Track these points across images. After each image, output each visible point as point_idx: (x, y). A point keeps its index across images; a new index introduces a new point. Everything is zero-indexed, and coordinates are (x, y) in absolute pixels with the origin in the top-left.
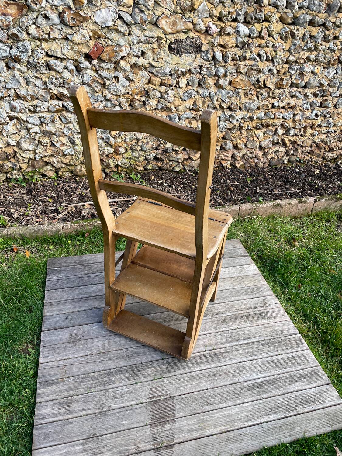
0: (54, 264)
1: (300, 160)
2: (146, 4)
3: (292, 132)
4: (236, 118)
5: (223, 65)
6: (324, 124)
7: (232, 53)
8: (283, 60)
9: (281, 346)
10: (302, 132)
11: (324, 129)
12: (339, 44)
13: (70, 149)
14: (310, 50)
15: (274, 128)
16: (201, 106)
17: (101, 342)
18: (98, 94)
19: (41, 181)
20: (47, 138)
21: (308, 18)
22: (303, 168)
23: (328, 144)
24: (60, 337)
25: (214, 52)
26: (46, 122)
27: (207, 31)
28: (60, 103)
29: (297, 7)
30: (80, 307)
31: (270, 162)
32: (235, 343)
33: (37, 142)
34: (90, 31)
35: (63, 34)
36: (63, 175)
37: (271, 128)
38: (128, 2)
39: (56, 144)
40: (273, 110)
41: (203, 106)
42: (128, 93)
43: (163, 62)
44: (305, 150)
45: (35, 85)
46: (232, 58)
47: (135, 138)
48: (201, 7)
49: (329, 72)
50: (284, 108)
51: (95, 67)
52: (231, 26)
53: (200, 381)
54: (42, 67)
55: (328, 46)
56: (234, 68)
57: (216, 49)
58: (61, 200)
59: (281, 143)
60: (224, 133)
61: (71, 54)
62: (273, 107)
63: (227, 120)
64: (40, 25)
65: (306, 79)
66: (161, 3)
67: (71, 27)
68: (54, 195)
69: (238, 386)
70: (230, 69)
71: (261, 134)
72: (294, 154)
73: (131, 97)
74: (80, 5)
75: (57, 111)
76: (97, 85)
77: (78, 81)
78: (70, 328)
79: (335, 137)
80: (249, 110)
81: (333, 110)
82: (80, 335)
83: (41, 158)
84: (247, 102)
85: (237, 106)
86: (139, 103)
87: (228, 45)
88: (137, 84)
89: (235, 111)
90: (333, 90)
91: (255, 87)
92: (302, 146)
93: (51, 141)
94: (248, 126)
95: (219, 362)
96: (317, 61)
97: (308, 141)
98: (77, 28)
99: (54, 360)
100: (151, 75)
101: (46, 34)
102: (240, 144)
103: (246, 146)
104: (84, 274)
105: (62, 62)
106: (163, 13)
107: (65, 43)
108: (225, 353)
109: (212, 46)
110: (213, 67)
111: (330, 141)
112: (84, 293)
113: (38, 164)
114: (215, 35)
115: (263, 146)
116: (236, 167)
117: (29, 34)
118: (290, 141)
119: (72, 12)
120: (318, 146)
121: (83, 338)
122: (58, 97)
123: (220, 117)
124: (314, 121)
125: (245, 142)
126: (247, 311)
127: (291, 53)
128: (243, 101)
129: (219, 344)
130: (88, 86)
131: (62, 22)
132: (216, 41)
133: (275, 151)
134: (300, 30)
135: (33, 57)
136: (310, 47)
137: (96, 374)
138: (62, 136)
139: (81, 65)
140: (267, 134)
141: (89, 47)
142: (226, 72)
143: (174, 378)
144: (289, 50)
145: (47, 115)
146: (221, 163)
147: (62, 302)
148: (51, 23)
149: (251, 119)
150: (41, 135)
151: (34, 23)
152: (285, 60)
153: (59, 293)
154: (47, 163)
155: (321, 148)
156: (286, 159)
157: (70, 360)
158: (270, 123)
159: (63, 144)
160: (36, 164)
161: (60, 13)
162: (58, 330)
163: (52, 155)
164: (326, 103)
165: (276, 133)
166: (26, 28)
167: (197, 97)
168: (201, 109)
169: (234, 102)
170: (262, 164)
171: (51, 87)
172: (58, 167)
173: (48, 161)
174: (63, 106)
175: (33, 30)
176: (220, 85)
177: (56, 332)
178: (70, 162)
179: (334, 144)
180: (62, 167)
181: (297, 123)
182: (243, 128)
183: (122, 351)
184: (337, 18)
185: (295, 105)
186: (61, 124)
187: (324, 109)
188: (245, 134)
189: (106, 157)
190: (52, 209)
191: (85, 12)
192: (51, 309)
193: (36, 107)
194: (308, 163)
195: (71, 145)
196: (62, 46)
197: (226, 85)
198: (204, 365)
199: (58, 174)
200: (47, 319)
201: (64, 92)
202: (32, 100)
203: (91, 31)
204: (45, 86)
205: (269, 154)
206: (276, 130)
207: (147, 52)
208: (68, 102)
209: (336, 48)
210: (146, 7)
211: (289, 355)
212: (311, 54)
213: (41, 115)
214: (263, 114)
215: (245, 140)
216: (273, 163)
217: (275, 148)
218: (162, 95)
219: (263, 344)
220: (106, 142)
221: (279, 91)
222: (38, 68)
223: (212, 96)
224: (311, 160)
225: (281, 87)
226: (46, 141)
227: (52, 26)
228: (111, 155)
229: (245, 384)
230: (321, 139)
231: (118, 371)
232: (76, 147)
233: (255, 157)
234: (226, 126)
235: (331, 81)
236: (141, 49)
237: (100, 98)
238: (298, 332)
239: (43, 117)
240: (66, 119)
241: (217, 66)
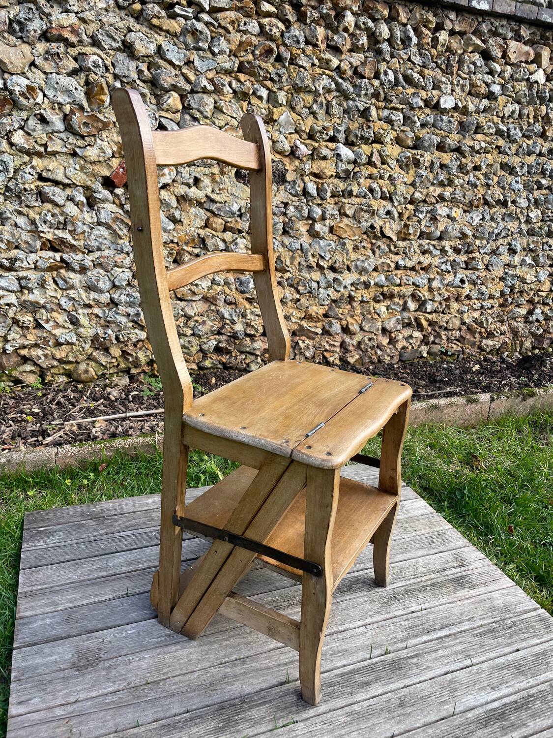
0: (37, 521)
1: (447, 352)
2: (201, 108)
3: (429, 307)
4: (344, 282)
5: (319, 202)
6: (475, 295)
7: (331, 186)
8: (405, 198)
9: (516, 633)
10: (444, 306)
11: (476, 302)
12: (481, 177)
13: (70, 334)
14: (441, 184)
15: (402, 300)
16: (288, 263)
17: (147, 661)
18: (122, 241)
19: (12, 391)
20: (29, 314)
21: (436, 140)
22: (452, 363)
23: (485, 326)
24: (55, 657)
25: (305, 183)
26: (30, 285)
27: (293, 153)
28: (58, 256)
29: (418, 124)
30: (96, 595)
31: (400, 355)
32: (426, 638)
33: (10, 321)
34: (112, 144)
35: (69, 146)
36: (53, 381)
37: (396, 300)
38: (175, 105)
39: (44, 325)
40: (398, 272)
41: (291, 263)
42: (172, 242)
43: (228, 195)
44: (452, 335)
45: (16, 225)
46: (331, 192)
47: (182, 316)
48: (282, 118)
49: (472, 218)
50: (413, 269)
51: (119, 199)
52: (327, 147)
53: (375, 721)
54: (29, 196)
55: (467, 180)
56: (336, 207)
57: (307, 179)
58: (50, 417)
59: (414, 323)
60: (326, 307)
61: (80, 178)
62: (397, 267)
63: (329, 286)
64: (31, 130)
65: (441, 227)
66: (224, 108)
67: (83, 137)
68: (37, 411)
69: (456, 723)
70: (329, 209)
71: (384, 309)
72: (437, 341)
73: (177, 248)
74: (99, 104)
75: (50, 269)
76: (122, 227)
77: (90, 220)
78: (77, 638)
79: (493, 315)
80: (362, 271)
81: (484, 273)
82: (100, 649)
83: (16, 351)
84: (358, 260)
85: (344, 264)
86: (189, 257)
87: (324, 173)
88: (188, 227)
89: (341, 272)
90: (481, 243)
91: (368, 236)
92: (446, 329)
93: (36, 320)
94: (362, 296)
95: (404, 677)
96: (453, 201)
97: (454, 320)
98: (93, 139)
99: (44, 706)
100: (209, 214)
101: (41, 145)
102: (352, 324)
103: (361, 329)
104: (101, 535)
105: (64, 190)
106: (227, 124)
107: (71, 161)
108: (412, 657)
109: (302, 175)
110: (304, 205)
111: (487, 321)
112: (104, 569)
113: (8, 360)
114: (305, 159)
115: (388, 327)
116: (349, 363)
117: (11, 144)
118: (428, 320)
119: (85, 114)
120: (469, 329)
121: (105, 656)
122: (52, 246)
123: (318, 282)
124: (460, 290)
125: (360, 322)
126: (432, 576)
127: (416, 188)
128: (352, 257)
129: (395, 643)
130: (107, 228)
131: (69, 128)
132: (307, 167)
133: (406, 336)
134: (425, 155)
135: (16, 179)
136: (442, 181)
137: (142, 729)
138: (57, 311)
139: (97, 195)
140: (392, 309)
141: (111, 167)
142: (324, 213)
143: (318, 721)
144: (413, 184)
145: (33, 276)
146: (324, 357)
147: (57, 588)
148: (49, 129)
149: (367, 285)
150: (19, 309)
151: (22, 128)
152: (409, 198)
153: (49, 573)
154: (25, 360)
155: (475, 332)
156: (424, 350)
157: (79, 704)
158: (395, 292)
159: (58, 325)
160: (4, 360)
161: (65, 116)
162: (49, 644)
163: (36, 345)
164: (473, 262)
165: (405, 308)
166: (7, 135)
167: (281, 249)
168: (289, 269)
169: (339, 258)
170: (389, 358)
171: (43, 228)
172: (44, 366)
173: (28, 355)
174: (62, 260)
175: (18, 138)
176: (316, 232)
177: (46, 649)
178: (67, 356)
179: (493, 326)
180: (53, 367)
181: (435, 293)
182: (356, 299)
183: (195, 675)
184: (474, 140)
185: (430, 265)
186: (55, 289)
187: (472, 271)
188: (358, 310)
189: (132, 348)
190: (33, 431)
191: (106, 115)
192: (33, 604)
193: (13, 261)
194: (458, 356)
195: (71, 326)
196: (66, 164)
197: (325, 233)
198: (374, 686)
199: (43, 380)
200: (24, 624)
201: (65, 237)
202: (8, 249)
203: (115, 143)
204: (33, 227)
205: (397, 341)
206: (405, 303)
207: (202, 179)
208: (71, 254)
209: (478, 183)
210: (201, 113)
211: (537, 649)
212: (445, 191)
213: (22, 274)
214: (383, 278)
215: (359, 319)
216: (406, 356)
217: (407, 332)
218: (226, 246)
219: (481, 634)
220: (133, 321)
221: (404, 243)
222: (23, 198)
223: (304, 248)
224: (463, 351)
225: (407, 237)
226: (27, 319)
227: (52, 133)
228: (141, 343)
229: (470, 715)
230: (473, 317)
231: (192, 719)
232: (81, 330)
233: (378, 347)
234: (328, 295)
235: (477, 230)
236: (193, 174)
237: (127, 247)
238: (539, 606)
239: (25, 278)
240: (65, 281)
241: (311, 204)
